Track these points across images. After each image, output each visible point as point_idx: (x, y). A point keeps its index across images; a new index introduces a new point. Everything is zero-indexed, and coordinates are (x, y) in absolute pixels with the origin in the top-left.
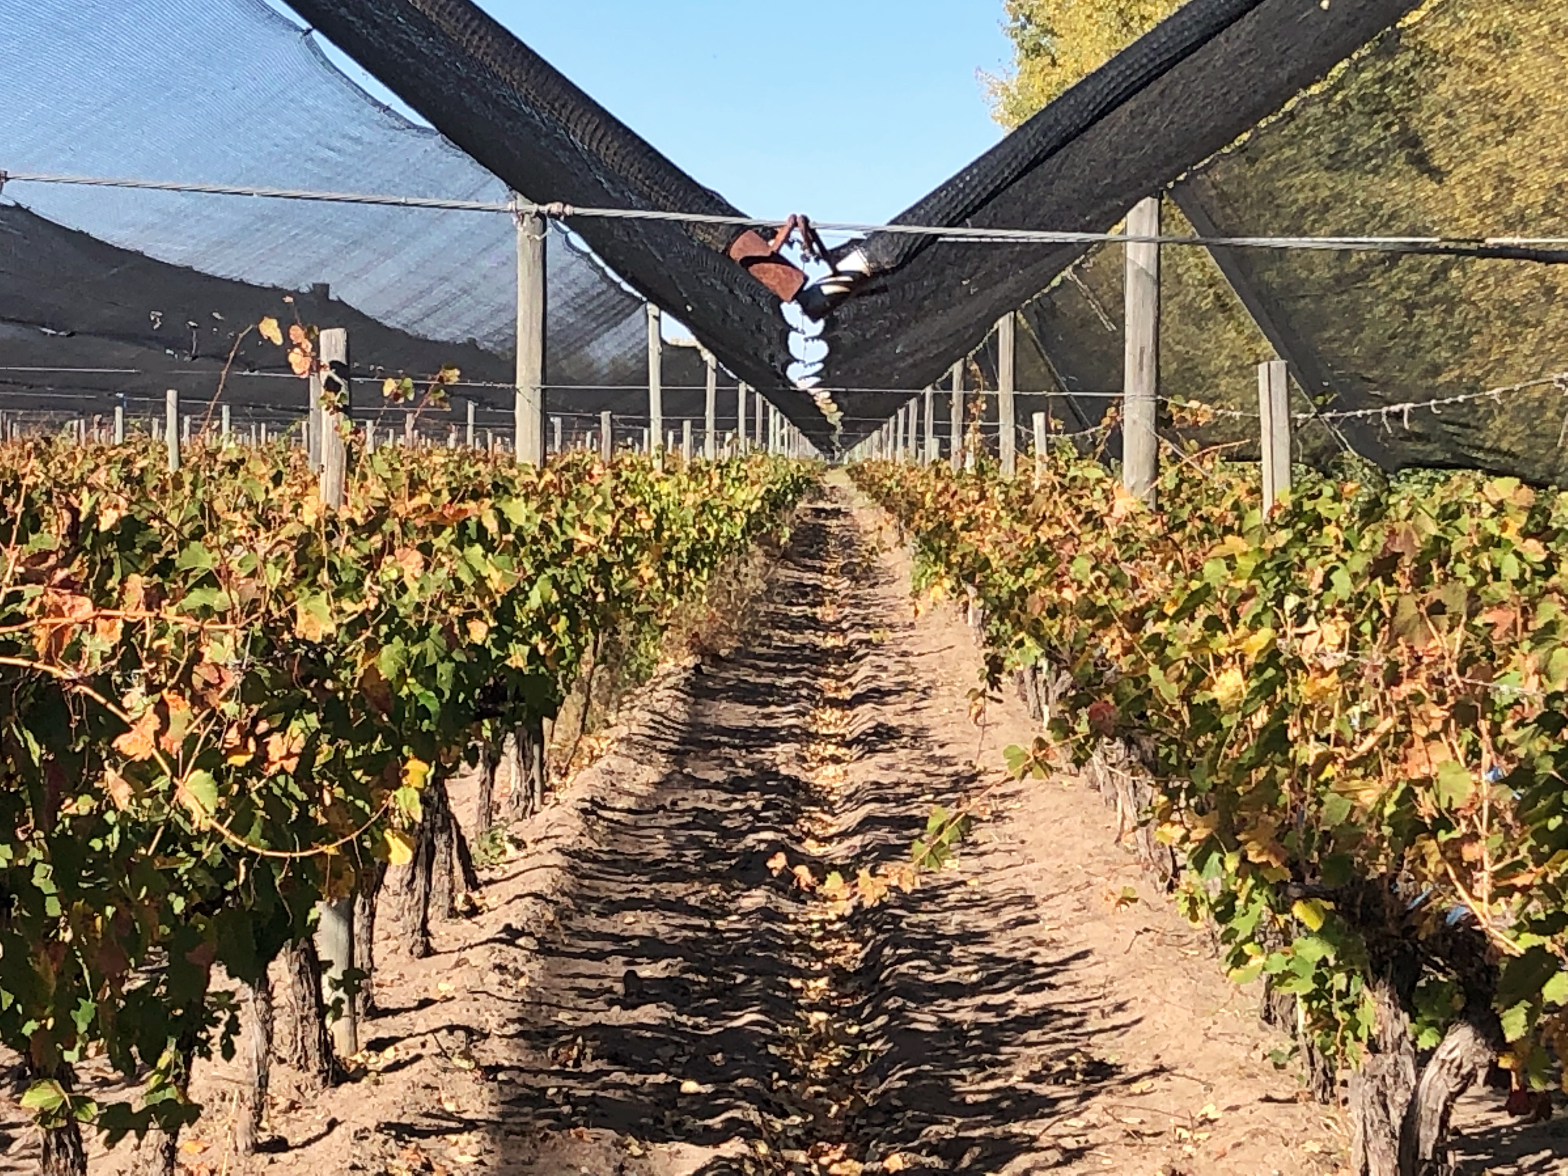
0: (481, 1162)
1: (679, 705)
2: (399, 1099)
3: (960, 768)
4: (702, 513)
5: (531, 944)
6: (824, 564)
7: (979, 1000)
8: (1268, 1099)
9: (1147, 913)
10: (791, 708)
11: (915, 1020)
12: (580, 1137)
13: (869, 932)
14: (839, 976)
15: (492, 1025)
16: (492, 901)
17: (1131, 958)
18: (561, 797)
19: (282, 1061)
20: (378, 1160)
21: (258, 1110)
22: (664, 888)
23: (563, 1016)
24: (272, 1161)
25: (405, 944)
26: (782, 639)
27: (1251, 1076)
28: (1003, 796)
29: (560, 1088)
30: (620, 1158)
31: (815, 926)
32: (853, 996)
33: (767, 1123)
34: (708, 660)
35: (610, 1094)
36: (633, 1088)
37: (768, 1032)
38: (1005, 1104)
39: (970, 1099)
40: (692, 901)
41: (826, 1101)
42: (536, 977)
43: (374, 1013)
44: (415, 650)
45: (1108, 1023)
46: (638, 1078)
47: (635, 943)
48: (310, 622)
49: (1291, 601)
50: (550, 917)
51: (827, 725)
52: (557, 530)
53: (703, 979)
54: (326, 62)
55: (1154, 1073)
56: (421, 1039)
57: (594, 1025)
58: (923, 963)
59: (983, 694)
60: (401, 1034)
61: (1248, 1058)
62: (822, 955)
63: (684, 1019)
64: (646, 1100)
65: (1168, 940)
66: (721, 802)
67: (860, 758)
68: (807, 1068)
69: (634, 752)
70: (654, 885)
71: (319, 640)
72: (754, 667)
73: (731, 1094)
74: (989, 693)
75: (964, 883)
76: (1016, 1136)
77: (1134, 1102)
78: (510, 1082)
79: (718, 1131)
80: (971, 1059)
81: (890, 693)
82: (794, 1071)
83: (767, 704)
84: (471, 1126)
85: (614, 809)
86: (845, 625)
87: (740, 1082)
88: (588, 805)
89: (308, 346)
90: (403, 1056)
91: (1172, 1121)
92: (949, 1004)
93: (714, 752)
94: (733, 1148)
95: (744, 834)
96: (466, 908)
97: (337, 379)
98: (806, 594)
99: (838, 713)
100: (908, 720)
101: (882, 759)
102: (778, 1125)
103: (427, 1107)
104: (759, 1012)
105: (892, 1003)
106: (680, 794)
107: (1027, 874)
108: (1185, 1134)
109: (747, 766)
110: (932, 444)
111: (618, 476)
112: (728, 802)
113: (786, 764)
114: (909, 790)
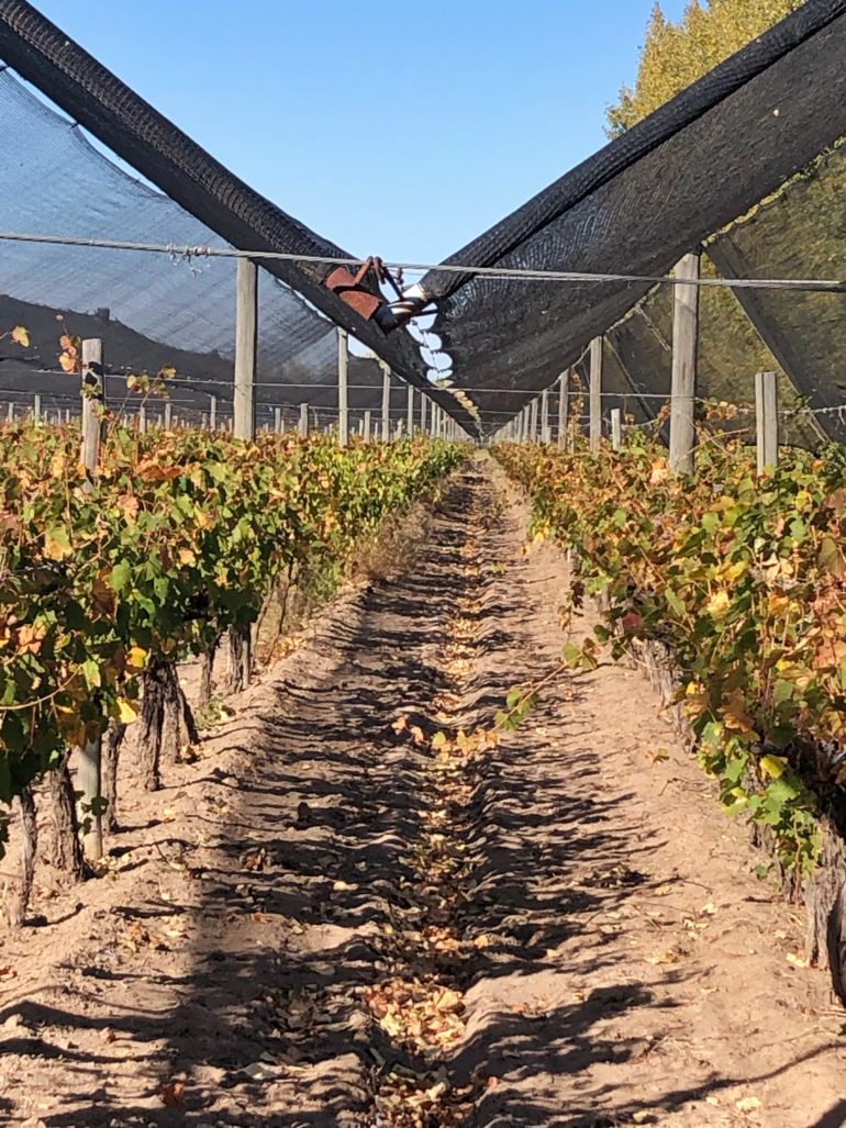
0: (185, 936)
1: (354, 615)
2: (129, 890)
3: (553, 663)
4: (374, 477)
5: (234, 783)
6: (469, 517)
7: (552, 828)
8: (751, 899)
9: (676, 768)
10: (436, 618)
11: (504, 841)
12: (258, 919)
13: (477, 778)
14: (454, 810)
15: (201, 839)
16: (207, 752)
17: (662, 799)
18: (263, 679)
19: (47, 862)
20: (111, 933)
21: (26, 896)
22: (333, 744)
23: (252, 834)
24: (34, 933)
25: (142, 781)
26: (433, 570)
27: (740, 883)
28: (581, 683)
29: (246, 885)
30: (286, 935)
31: (440, 773)
32: (463, 823)
33: (395, 913)
34: (378, 584)
35: (282, 890)
36: (299, 886)
37: (400, 848)
38: (564, 901)
39: (540, 897)
40: (352, 754)
41: (437, 897)
42: (235, 805)
43: (116, 829)
44: (138, 569)
45: (643, 845)
46: (303, 879)
47: (308, 783)
48: (54, 546)
49: (759, 543)
50: (248, 764)
51: (461, 631)
52: (255, 488)
53: (355, 810)
54: (90, 147)
55: (672, 881)
56: (149, 848)
57: (275, 841)
58: (513, 801)
59: (569, 610)
60: (135, 845)
61: (740, 871)
62: (443, 795)
63: (340, 837)
64: (308, 894)
65: (690, 787)
66: (377, 685)
67: (482, 655)
68: (426, 874)
69: (318, 648)
70: (326, 743)
71: (61, 559)
72: (410, 589)
73: (370, 891)
74: (574, 609)
75: (548, 744)
76: (570, 923)
77: (655, 901)
78: (212, 880)
79: (358, 917)
80: (543, 869)
81: (507, 609)
82: (416, 876)
83: (418, 616)
84: (179, 910)
85: (300, 689)
86: (479, 561)
87: (376, 883)
88: (282, 685)
89: (73, 351)
90: (135, 860)
91: (683, 914)
92: (531, 830)
93: (377, 649)
94: (368, 929)
95: (393, 708)
96: (189, 756)
97: (94, 375)
98: (452, 539)
99: (469, 623)
100: (518, 628)
101: (498, 656)
102: (402, 913)
103: (149, 897)
104: (395, 834)
105: (490, 829)
106: (350, 678)
107: (594, 738)
108: (691, 924)
109: (400, 659)
110: (546, 431)
111: (306, 449)
112: (384, 685)
113: (428, 658)
114: (515, 678)
